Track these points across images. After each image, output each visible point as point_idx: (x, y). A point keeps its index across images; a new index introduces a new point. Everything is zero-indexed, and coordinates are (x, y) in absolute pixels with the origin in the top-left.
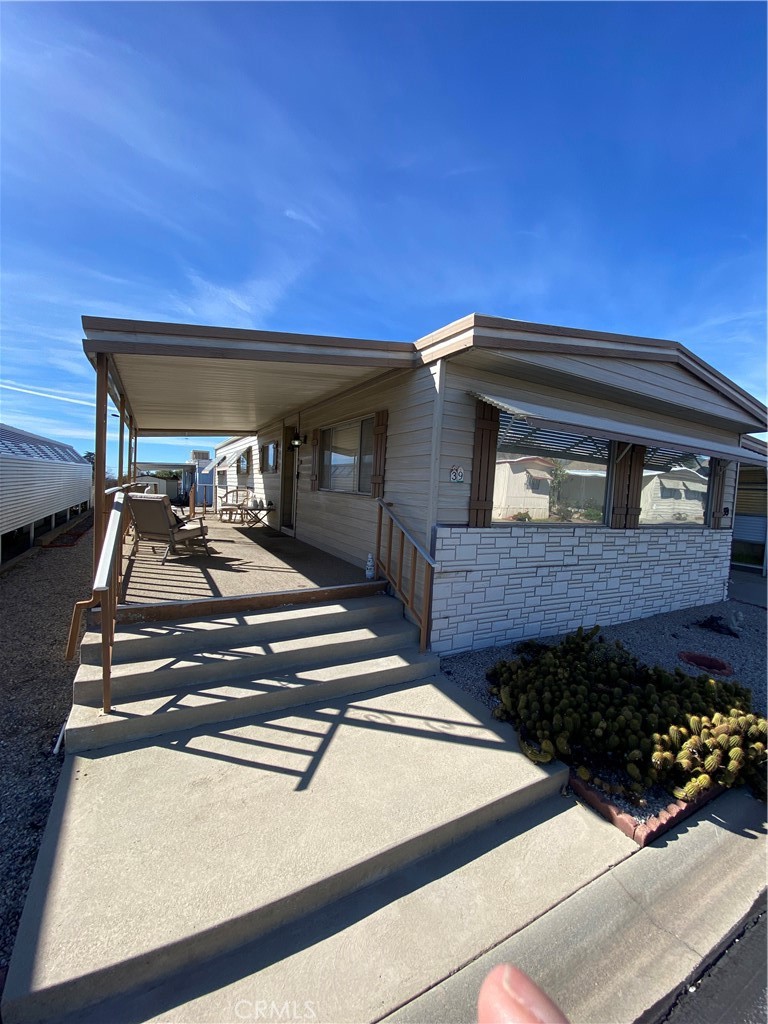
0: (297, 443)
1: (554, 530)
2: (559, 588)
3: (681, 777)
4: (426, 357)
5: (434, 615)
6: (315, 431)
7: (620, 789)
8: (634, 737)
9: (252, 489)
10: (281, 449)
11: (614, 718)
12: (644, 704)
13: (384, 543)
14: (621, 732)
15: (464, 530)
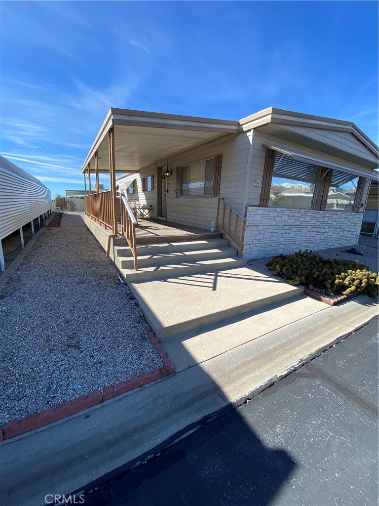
0: (168, 174)
1: (293, 210)
2: (292, 234)
3: (345, 287)
4: (245, 128)
5: (244, 243)
6: (178, 168)
7: (324, 291)
8: (328, 277)
9: (138, 200)
10: (156, 179)
11: (320, 272)
12: (332, 267)
13: (221, 216)
14: (323, 276)
15: (258, 208)
